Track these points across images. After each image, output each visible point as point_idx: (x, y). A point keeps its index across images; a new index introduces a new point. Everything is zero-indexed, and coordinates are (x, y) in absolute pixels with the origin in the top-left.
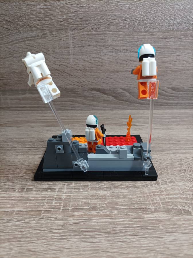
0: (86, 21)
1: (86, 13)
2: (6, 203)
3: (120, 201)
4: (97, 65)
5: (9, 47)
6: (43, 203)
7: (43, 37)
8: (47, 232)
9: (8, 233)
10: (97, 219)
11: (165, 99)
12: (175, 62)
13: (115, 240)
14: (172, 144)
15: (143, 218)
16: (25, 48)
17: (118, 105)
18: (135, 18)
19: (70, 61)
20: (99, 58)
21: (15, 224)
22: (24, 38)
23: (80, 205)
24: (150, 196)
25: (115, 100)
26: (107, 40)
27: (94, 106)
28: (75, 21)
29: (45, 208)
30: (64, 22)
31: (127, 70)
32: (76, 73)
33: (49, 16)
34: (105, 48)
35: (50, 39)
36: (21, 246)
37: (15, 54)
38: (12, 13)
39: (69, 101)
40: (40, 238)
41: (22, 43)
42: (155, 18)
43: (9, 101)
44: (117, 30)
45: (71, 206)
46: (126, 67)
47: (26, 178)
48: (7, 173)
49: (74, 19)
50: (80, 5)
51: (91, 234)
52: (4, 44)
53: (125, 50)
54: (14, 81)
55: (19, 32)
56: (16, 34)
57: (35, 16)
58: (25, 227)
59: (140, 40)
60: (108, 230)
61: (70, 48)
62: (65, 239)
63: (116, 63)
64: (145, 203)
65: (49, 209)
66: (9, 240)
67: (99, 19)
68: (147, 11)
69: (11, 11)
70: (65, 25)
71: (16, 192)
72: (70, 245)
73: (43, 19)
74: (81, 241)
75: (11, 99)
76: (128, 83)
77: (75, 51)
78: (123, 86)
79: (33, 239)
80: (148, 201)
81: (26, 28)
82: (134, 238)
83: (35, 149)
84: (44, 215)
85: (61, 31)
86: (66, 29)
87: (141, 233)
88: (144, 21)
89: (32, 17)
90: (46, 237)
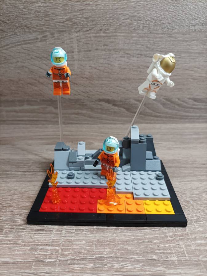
0: (93, 21)
1: (93, 12)
3: (134, 249)
4: (106, 72)
5: (4, 51)
7: (43, 40)
11: (186, 112)
12: (198, 68)
14: (196, 167)
16: (22, 53)
18: (151, 18)
20: (108, 64)
22: (21, 41)
23: (82, 254)
25: (126, 112)
26: (118, 44)
27: (102, 119)
28: (80, 21)
30: (67, 22)
31: (141, 77)
32: (81, 81)
33: (50, 16)
34: (115, 52)
35: (51, 42)
37: (11, 59)
38: (7, 12)
39: (73, 114)
41: (19, 47)
42: (174, 18)
43: (4, 113)
44: (130, 31)
45: (71, 256)
46: (140, 74)
47: (16, 214)
49: (78, 19)
50: (86, 2)
53: (138, 54)
54: (9, 91)
55: (15, 34)
56: (11, 37)
57: (33, 16)
59: (157, 42)
61: (75, 53)
63: (128, 70)
64: (165, 251)
65: (43, 259)
67: (108, 19)
68: (165, 9)
69: (5, 9)
70: (69, 25)
73: (43, 19)
77: (80, 56)
80: (169, 249)
81: (23, 29)
83: (31, 173)
84: (35, 269)
85: (64, 33)
86: (70, 30)
88: (161, 21)
89: (30, 16)
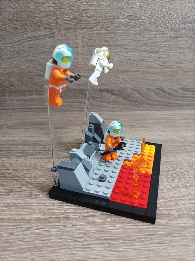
0: (95, 20)
1: (96, 12)
2: (22, 210)
5: (16, 46)
6: (62, 210)
7: (51, 36)
8: (69, 240)
9: (28, 241)
10: (120, 226)
11: (175, 100)
12: (187, 61)
13: (141, 249)
14: (188, 146)
15: (167, 225)
16: (33, 48)
17: (127, 106)
18: (146, 17)
19: (79, 61)
21: (34, 232)
22: (32, 38)
24: (171, 201)
25: (124, 100)
26: (117, 40)
27: (102, 107)
28: (84, 20)
29: (63, 215)
30: (73, 21)
31: (137, 70)
32: (84, 73)
33: (58, 15)
34: (115, 47)
35: (58, 39)
36: (43, 256)
37: (22, 53)
38: (19, 12)
39: (77, 102)
40: (63, 247)
41: (29, 42)
42: (166, 17)
43: (15, 102)
44: (128, 28)
45: (91, 213)
46: (136, 67)
48: (20, 178)
49: (83, 18)
50: (90, 3)
51: (115, 242)
52: (10, 43)
53: (135, 49)
54: (20, 82)
55: (26, 31)
56: (23, 33)
57: (43, 15)
58: (45, 235)
59: (151, 39)
60: (133, 238)
61: (79, 48)
62: (88, 248)
63: (126, 63)
64: (167, 208)
65: (69, 215)
66: (30, 250)
67: (109, 17)
68: (159, 9)
69: (18, 9)
70: (74, 23)
71: (32, 198)
72: (95, 254)
73: (51, 18)
74: (106, 250)
75: (18, 101)
76: (138, 84)
77: (84, 50)
78: (132, 87)
79: (55, 248)
80: (170, 207)
81: (34, 27)
82: (161, 246)
84: (63, 223)
85: (70, 30)
86: (75, 28)
87: (167, 240)
88: (155, 19)
89: (40, 15)
90: (68, 246)
